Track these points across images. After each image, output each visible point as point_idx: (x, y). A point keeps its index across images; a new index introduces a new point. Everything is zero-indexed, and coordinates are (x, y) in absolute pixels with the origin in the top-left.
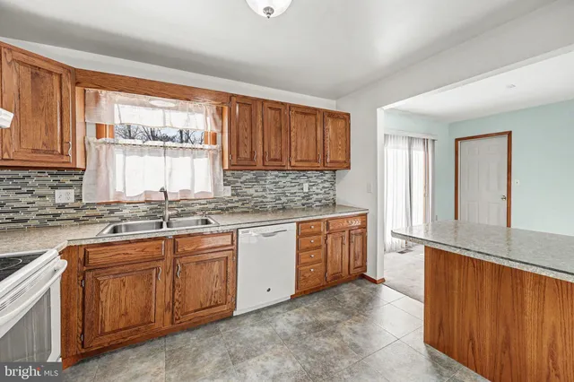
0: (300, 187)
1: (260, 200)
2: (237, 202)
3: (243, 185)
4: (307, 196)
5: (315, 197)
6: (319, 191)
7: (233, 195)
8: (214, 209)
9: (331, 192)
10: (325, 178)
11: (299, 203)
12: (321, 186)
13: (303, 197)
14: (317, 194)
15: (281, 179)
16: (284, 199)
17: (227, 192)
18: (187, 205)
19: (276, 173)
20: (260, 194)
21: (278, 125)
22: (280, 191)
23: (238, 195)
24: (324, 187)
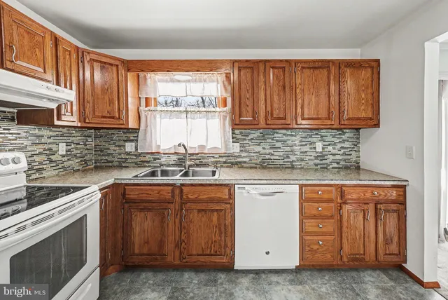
0: (312, 146)
1: (268, 157)
2: (246, 157)
3: (250, 142)
4: (322, 156)
5: (331, 158)
6: (336, 151)
7: (241, 151)
8: (225, 163)
9: (354, 154)
10: (344, 137)
11: (311, 163)
12: (339, 146)
13: (316, 158)
14: (334, 155)
15: (289, 138)
16: (293, 158)
17: (235, 148)
18: (203, 158)
19: (284, 131)
20: (267, 151)
21: (281, 83)
22: (288, 149)
23: (246, 151)
24: (342, 148)
